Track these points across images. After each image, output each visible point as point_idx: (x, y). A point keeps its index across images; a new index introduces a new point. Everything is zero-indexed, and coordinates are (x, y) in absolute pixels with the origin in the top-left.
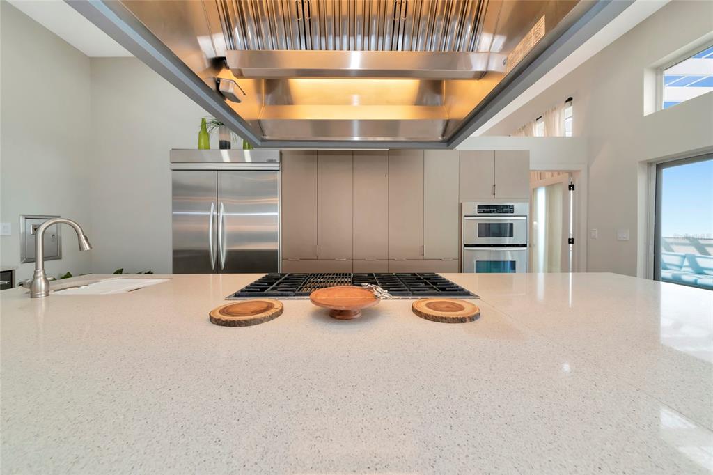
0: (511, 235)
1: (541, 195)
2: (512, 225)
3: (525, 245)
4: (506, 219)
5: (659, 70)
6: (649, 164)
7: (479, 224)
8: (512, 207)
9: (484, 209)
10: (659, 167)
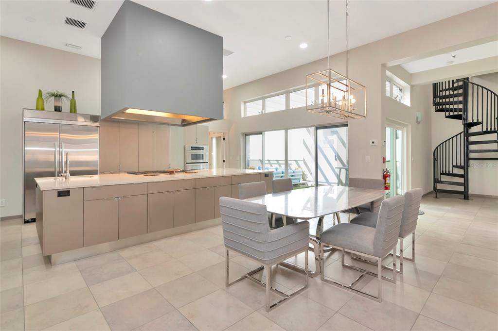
0: (203, 159)
1: (214, 140)
2: (203, 155)
3: (207, 163)
4: (201, 152)
5: (245, 103)
6: (243, 133)
7: (192, 155)
8: (203, 148)
9: (194, 148)
10: (246, 135)
